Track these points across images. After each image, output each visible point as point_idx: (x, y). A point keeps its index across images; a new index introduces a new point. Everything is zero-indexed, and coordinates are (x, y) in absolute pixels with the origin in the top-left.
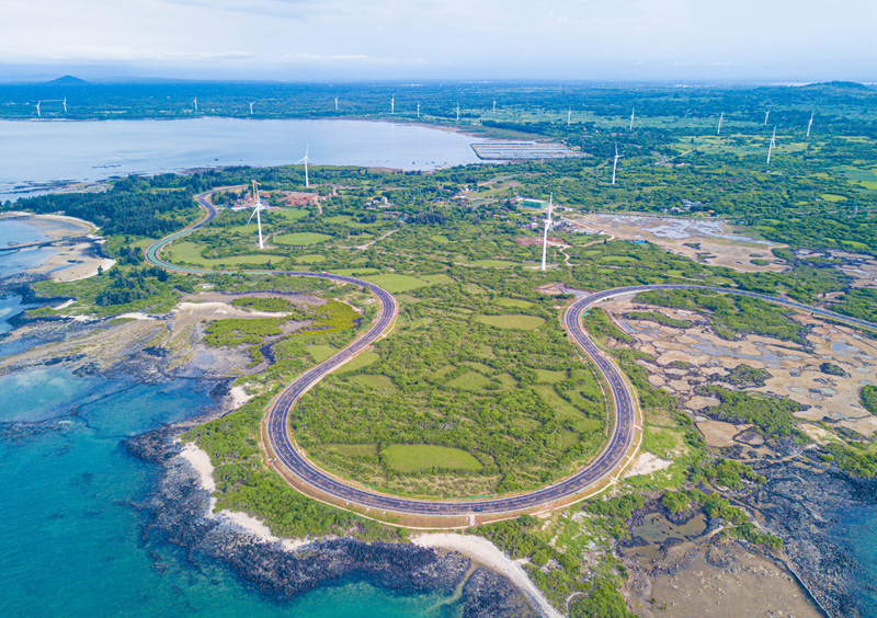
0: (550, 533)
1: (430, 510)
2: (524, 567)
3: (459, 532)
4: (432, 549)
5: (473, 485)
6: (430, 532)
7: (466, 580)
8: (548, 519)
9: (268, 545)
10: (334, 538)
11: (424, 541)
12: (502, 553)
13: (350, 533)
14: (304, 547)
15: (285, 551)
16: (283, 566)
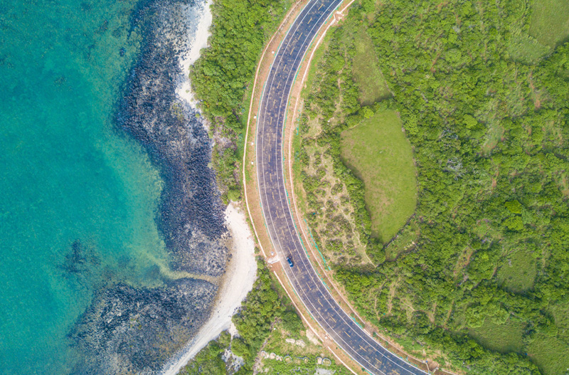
0: (285, 350)
1: (273, 209)
2: (225, 333)
3: (257, 249)
4: (226, 230)
5: (344, 239)
6: (248, 219)
7: (196, 277)
8: (308, 342)
9: (178, 71)
10: (207, 127)
11: (234, 217)
12: (239, 304)
13: (218, 140)
14: (187, 105)
15: (176, 91)
16: (158, 100)
